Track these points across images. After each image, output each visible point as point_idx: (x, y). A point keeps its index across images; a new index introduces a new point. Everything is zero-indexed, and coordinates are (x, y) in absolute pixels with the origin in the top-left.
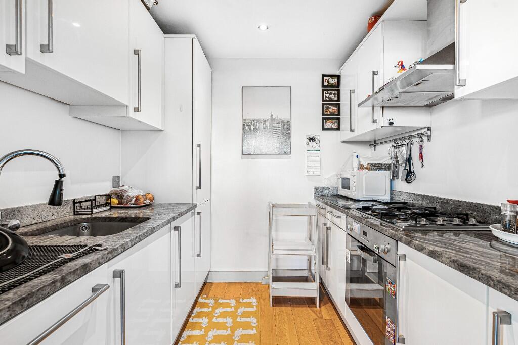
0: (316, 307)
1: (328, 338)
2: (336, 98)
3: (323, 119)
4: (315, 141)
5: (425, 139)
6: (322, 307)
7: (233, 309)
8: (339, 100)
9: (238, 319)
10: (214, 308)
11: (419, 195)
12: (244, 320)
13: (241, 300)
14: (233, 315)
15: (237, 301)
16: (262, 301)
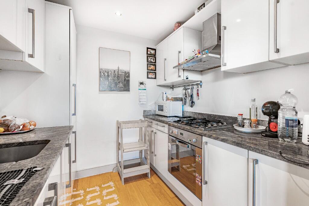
0: (149, 178)
1: (160, 193)
2: (154, 61)
3: (148, 72)
4: (143, 84)
5: (199, 86)
6: (152, 177)
7: (99, 193)
8: (155, 62)
9: (105, 198)
10: (85, 196)
11: (196, 113)
12: (108, 197)
13: (103, 186)
14: (101, 196)
15: (100, 187)
16: (117, 183)
